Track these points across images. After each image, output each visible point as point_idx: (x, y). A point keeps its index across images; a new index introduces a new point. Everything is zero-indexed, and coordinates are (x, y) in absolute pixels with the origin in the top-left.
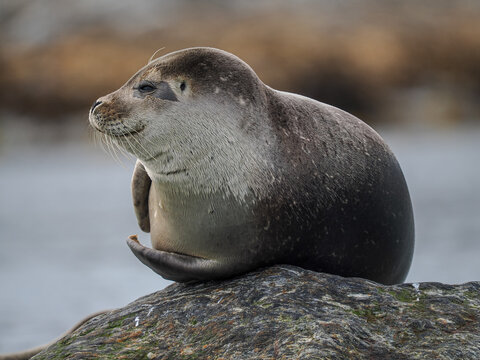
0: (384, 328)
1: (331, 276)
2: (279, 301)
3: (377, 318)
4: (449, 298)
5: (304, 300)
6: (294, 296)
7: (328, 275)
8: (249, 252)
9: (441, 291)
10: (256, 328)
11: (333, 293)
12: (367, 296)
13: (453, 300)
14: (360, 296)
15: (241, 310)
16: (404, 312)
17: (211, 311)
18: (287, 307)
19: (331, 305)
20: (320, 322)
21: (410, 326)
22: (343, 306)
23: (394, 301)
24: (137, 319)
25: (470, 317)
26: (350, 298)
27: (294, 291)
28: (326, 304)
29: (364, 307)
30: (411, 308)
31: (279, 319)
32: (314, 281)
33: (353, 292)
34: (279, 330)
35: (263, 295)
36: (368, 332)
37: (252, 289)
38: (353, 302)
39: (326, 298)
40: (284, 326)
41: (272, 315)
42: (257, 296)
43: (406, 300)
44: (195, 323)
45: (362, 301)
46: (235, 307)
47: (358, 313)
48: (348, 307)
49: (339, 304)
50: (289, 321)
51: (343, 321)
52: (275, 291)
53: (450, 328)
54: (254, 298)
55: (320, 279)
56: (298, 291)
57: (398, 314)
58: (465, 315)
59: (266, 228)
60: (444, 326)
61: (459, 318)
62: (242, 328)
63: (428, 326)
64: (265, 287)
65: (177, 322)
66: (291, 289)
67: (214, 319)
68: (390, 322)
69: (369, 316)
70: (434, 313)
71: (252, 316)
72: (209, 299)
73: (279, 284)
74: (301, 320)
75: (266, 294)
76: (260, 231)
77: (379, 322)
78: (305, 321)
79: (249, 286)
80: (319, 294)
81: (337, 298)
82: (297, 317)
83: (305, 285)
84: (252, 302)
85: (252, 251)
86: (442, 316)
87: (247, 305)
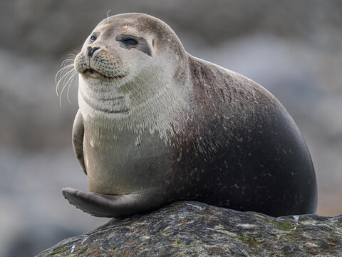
0: (261, 251)
1: (226, 210)
2: (178, 230)
3: (258, 243)
4: (320, 227)
5: (198, 230)
6: (191, 226)
7: (224, 209)
8: (164, 183)
9: (315, 222)
10: (156, 252)
11: (225, 223)
12: (252, 226)
13: (323, 228)
14: (247, 226)
15: (148, 237)
16: (281, 238)
17: (127, 239)
18: (183, 234)
19: (219, 233)
20: (206, 246)
21: (282, 249)
22: (231, 234)
23: (274, 230)
24: (73, 247)
25: (334, 242)
26: (238, 227)
27: (192, 222)
28: (216, 232)
29: (248, 235)
30: (287, 235)
31: (175, 245)
32: (212, 214)
33: (243, 222)
34: (174, 253)
35: (167, 225)
36: (246, 254)
37: (160, 221)
38: (240, 231)
39: (218, 227)
40: (178, 249)
41: (170, 241)
42: (163, 227)
43: (286, 228)
44: (114, 249)
45: (247, 230)
46: (145, 235)
47: (242, 239)
48: (235, 235)
49: (227, 232)
50: (183, 245)
51: (225, 246)
52: (177, 222)
53: (315, 251)
54: (160, 228)
55: (217, 212)
56: (196, 222)
57: (275, 239)
58: (329, 240)
59: (179, 160)
60: (309, 249)
61: (324, 242)
62: (146, 252)
63: (297, 249)
64: (171, 219)
65: (101, 248)
66: (190, 220)
67: (128, 245)
68: (267, 246)
69: (251, 242)
70: (304, 239)
71: (155, 243)
72: (128, 230)
73: (181, 217)
74: (192, 245)
75: (170, 225)
76: (173, 162)
77: (258, 246)
78: (194, 246)
79: (159, 219)
80: (212, 224)
81: (227, 228)
82: (189, 242)
83: (202, 217)
84: (158, 231)
85: (166, 181)
86: (311, 241)
87: (154, 233)
